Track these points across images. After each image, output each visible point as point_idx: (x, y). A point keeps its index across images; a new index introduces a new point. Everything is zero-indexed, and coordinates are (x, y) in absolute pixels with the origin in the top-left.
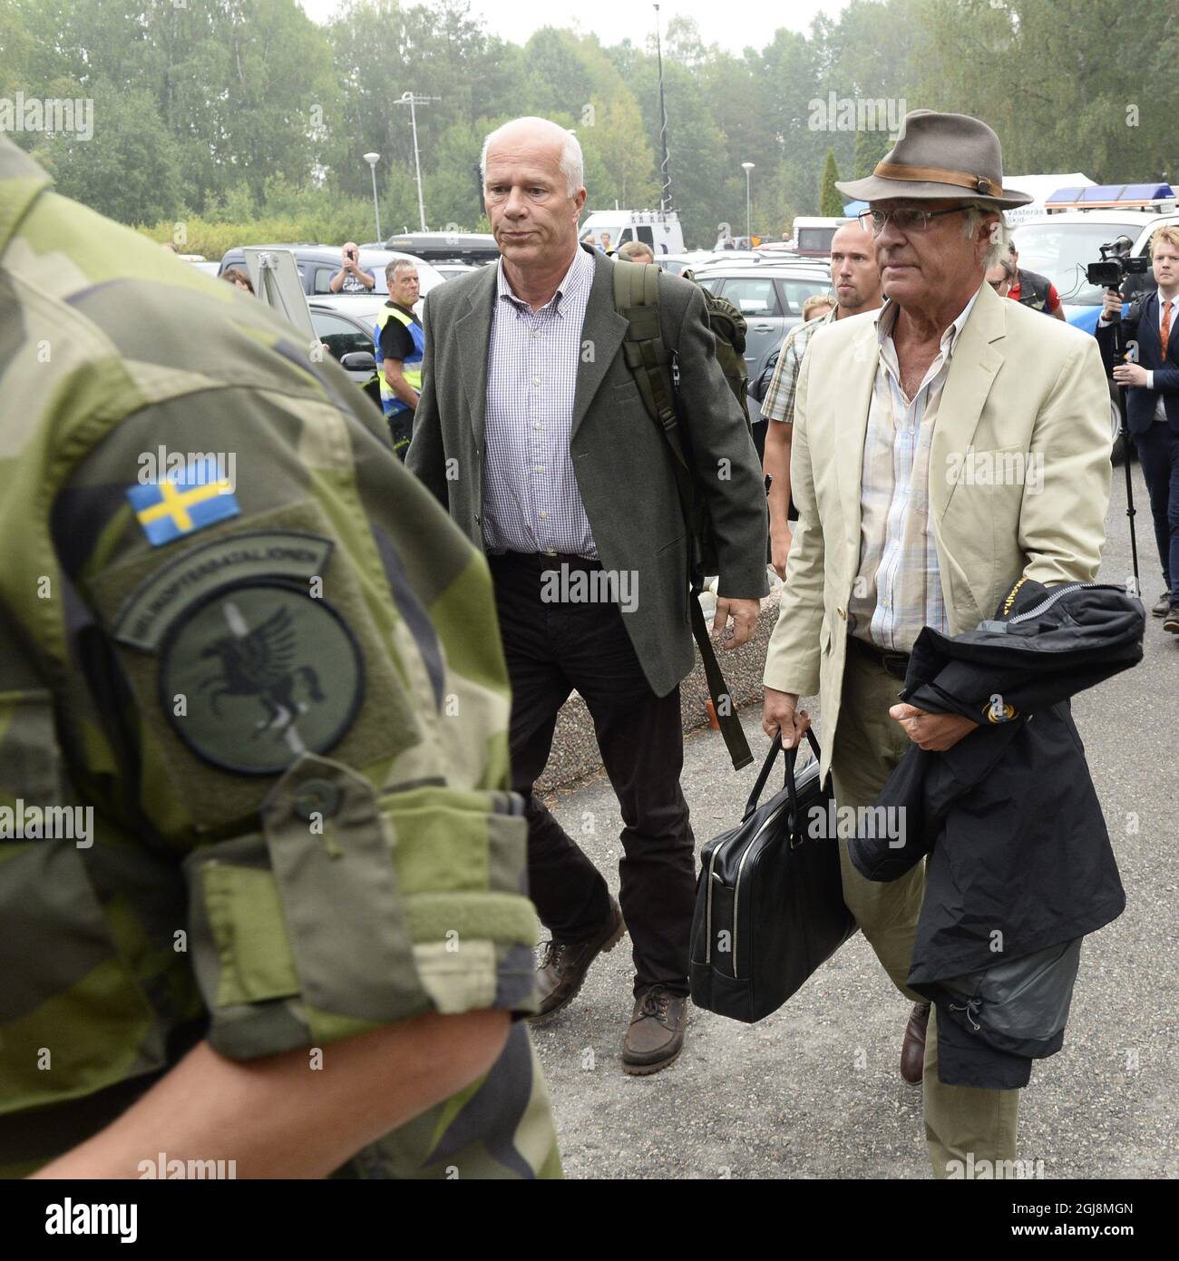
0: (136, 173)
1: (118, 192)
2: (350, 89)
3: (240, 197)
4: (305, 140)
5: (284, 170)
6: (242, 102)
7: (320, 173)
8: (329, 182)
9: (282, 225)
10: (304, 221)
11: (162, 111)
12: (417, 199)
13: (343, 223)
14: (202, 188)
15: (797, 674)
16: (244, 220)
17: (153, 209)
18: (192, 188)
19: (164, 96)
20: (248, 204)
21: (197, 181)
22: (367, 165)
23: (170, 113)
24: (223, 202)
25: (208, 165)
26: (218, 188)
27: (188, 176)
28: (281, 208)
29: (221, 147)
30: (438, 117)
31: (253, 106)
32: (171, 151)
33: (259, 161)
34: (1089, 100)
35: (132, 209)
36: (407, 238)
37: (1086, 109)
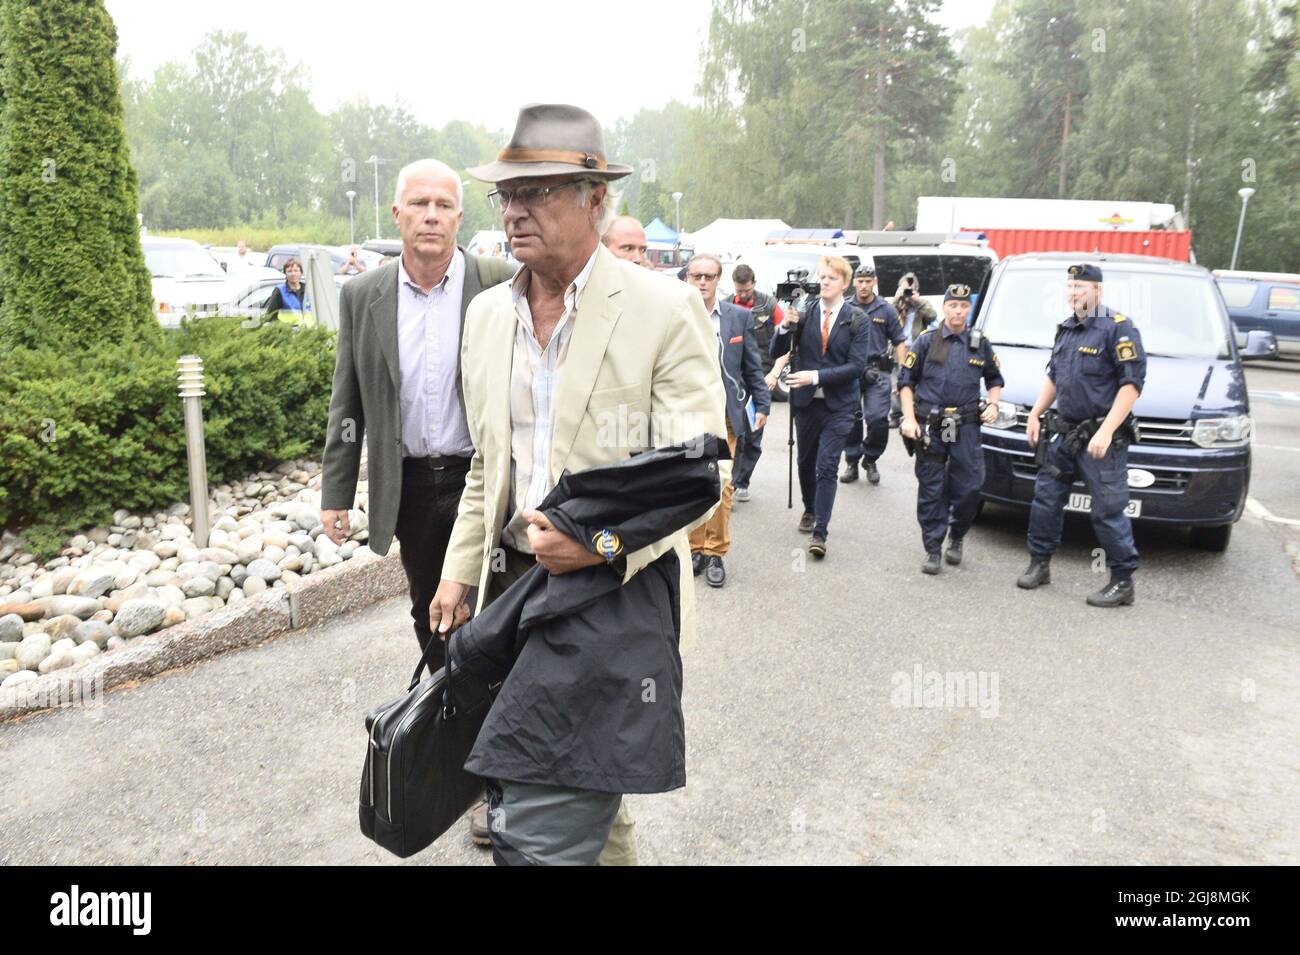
0: (213, 198)
1: (202, 209)
2: (338, 153)
3: (271, 215)
4: (310, 182)
5: (297, 199)
6: (276, 158)
7: (316, 202)
8: (322, 207)
9: (295, 232)
10: (309, 230)
11: (230, 163)
12: (374, 219)
13: (331, 232)
14: (250, 208)
15: (464, 567)
16: (272, 228)
17: (221, 220)
18: (244, 208)
19: (231, 155)
20: (276, 219)
21: (247, 203)
22: (347, 199)
23: (234, 164)
24: (261, 217)
25: (254, 195)
26: (257, 208)
27: (242, 200)
28: (294, 222)
29: (261, 184)
30: (388, 171)
31: (282, 161)
32: (234, 186)
33: (283, 194)
34: (786, 175)
35: (210, 220)
36: (369, 242)
37: (784, 179)
